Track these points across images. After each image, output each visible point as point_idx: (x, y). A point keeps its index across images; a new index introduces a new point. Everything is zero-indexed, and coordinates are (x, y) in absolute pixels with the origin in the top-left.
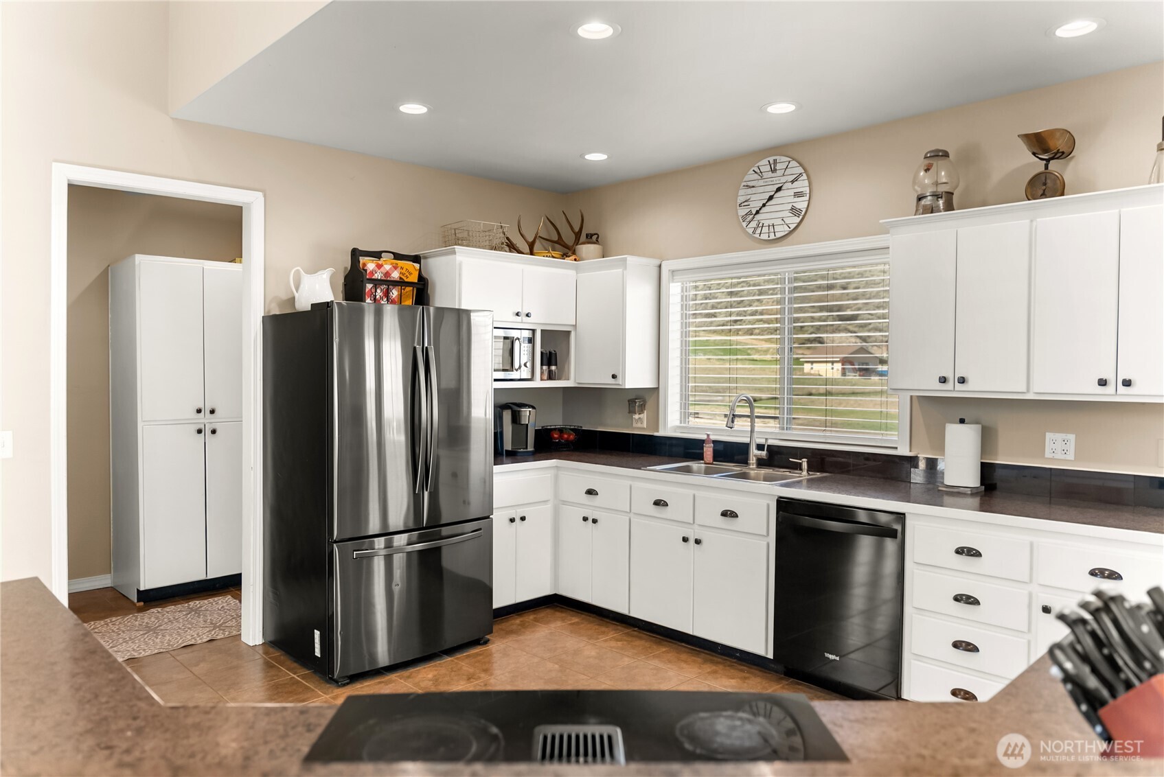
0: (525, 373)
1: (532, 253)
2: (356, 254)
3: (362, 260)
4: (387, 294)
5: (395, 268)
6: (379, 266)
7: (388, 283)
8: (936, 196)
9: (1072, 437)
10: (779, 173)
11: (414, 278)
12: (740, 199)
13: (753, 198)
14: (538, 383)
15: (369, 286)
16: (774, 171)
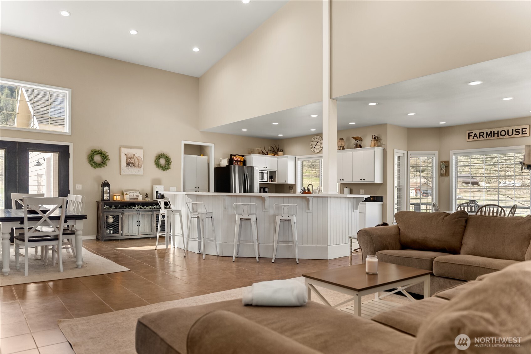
0: (266, 180)
1: (267, 155)
2: (231, 155)
3: (233, 156)
4: (237, 163)
5: (239, 158)
6: (236, 158)
7: (238, 161)
8: (341, 147)
9: (363, 190)
10: (318, 139)
11: (243, 160)
12: (311, 144)
13: (313, 144)
14: (269, 182)
15: (234, 162)
16: (317, 139)
